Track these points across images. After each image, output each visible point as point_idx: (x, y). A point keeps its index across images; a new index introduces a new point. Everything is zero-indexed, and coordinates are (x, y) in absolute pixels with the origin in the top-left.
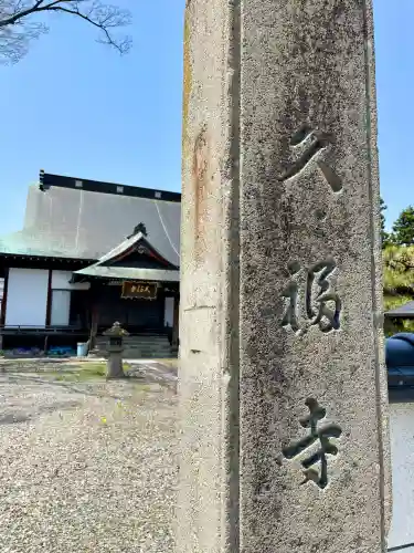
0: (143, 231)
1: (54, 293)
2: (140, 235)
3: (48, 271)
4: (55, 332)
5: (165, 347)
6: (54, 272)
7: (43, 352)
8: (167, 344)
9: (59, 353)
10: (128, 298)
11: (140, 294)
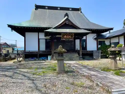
0: (68, 16)
1: (40, 40)
2: (66, 17)
3: (37, 33)
4: (41, 53)
5: (77, 57)
6: (39, 33)
7: (37, 59)
8: (78, 55)
9: (43, 59)
10: (64, 40)
11: (67, 38)
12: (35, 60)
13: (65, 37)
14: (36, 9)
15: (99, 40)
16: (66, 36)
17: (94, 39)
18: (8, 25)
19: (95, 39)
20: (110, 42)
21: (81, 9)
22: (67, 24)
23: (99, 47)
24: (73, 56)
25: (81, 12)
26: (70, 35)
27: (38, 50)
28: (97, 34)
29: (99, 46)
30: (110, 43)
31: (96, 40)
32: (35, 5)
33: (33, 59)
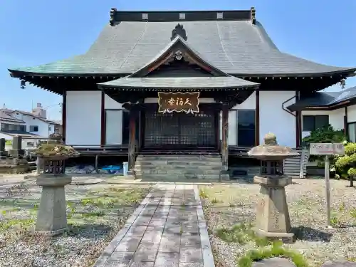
0: (182, 33)
1: (108, 114)
2: (177, 38)
4: (105, 152)
7: (95, 171)
10: (167, 112)
11: (180, 107)
12: (88, 173)
13: (171, 101)
14: (112, 24)
15: (304, 113)
16: (175, 99)
17: (288, 108)
18: (10, 70)
19: (291, 109)
20: (346, 118)
21: (254, 11)
22: (179, 62)
23: (303, 137)
24: (200, 167)
25: (254, 22)
26: (187, 96)
27: (100, 144)
28: (297, 94)
29: (305, 134)
30: (347, 124)
31: (294, 113)
32: (111, 12)
33: (81, 171)
